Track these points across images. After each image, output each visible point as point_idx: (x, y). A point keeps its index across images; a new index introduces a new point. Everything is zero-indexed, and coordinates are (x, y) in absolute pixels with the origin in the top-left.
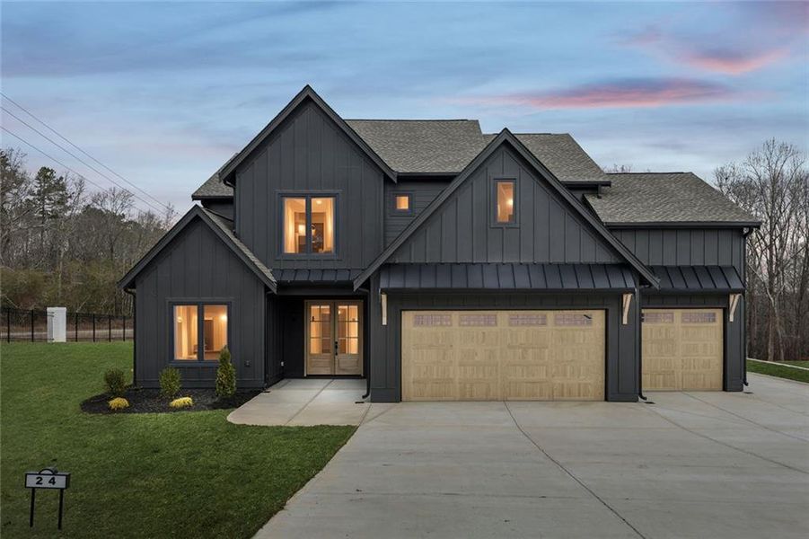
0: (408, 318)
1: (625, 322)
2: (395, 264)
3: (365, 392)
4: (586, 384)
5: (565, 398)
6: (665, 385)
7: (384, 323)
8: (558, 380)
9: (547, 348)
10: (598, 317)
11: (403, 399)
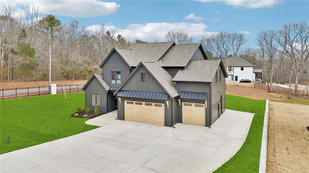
0: (126, 102)
1: (168, 107)
2: (122, 90)
3: (117, 117)
4: (161, 121)
5: (156, 124)
6: (190, 122)
7: (120, 103)
8: (155, 119)
9: (152, 111)
10: (163, 105)
11: (125, 119)
